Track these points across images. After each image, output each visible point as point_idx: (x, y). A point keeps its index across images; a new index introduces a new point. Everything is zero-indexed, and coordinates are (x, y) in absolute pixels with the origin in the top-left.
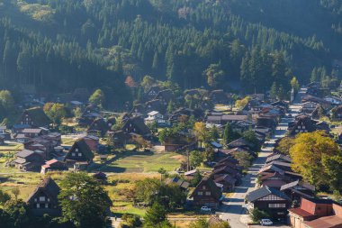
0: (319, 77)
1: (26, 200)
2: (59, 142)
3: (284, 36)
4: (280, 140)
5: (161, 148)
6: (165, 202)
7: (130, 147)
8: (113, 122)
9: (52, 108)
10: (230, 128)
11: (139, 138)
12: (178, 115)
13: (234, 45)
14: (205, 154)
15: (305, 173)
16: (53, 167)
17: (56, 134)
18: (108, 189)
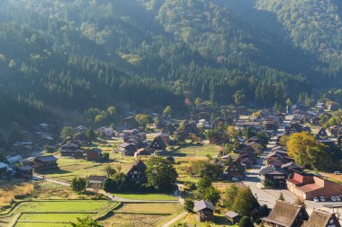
0: (303, 99)
1: (125, 173)
2: (145, 138)
3: (282, 74)
4: (280, 137)
5: (207, 142)
6: (210, 175)
7: (188, 141)
8: (178, 126)
9: (140, 117)
10: (249, 130)
11: (194, 136)
12: (217, 122)
13: (251, 79)
14: (234, 145)
15: (296, 157)
16: (142, 153)
17: (143, 133)
18: (175, 166)
